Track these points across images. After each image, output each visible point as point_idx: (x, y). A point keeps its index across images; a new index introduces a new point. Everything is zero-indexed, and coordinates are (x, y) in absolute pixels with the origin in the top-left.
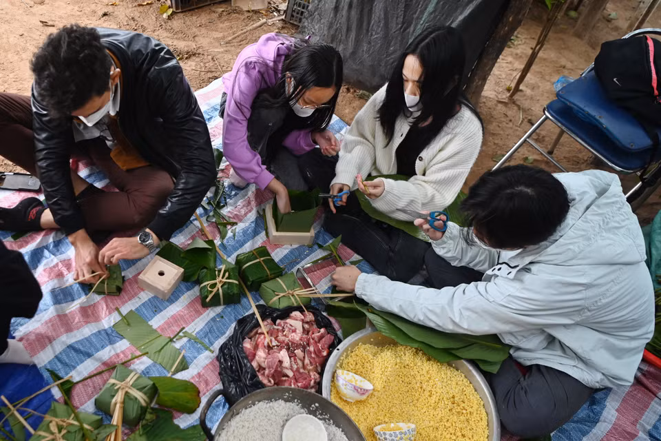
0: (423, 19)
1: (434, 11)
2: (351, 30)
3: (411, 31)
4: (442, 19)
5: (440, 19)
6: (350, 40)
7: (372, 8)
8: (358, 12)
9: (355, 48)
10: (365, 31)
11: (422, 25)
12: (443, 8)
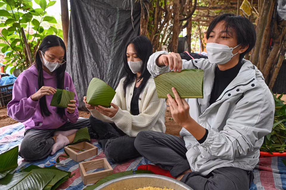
0: (108, 73)
1: (111, 69)
2: (81, 86)
3: (105, 79)
4: (115, 71)
5: (114, 71)
6: (82, 91)
7: (87, 76)
8: (82, 78)
9: (85, 93)
10: (87, 85)
11: (108, 75)
12: (114, 67)
